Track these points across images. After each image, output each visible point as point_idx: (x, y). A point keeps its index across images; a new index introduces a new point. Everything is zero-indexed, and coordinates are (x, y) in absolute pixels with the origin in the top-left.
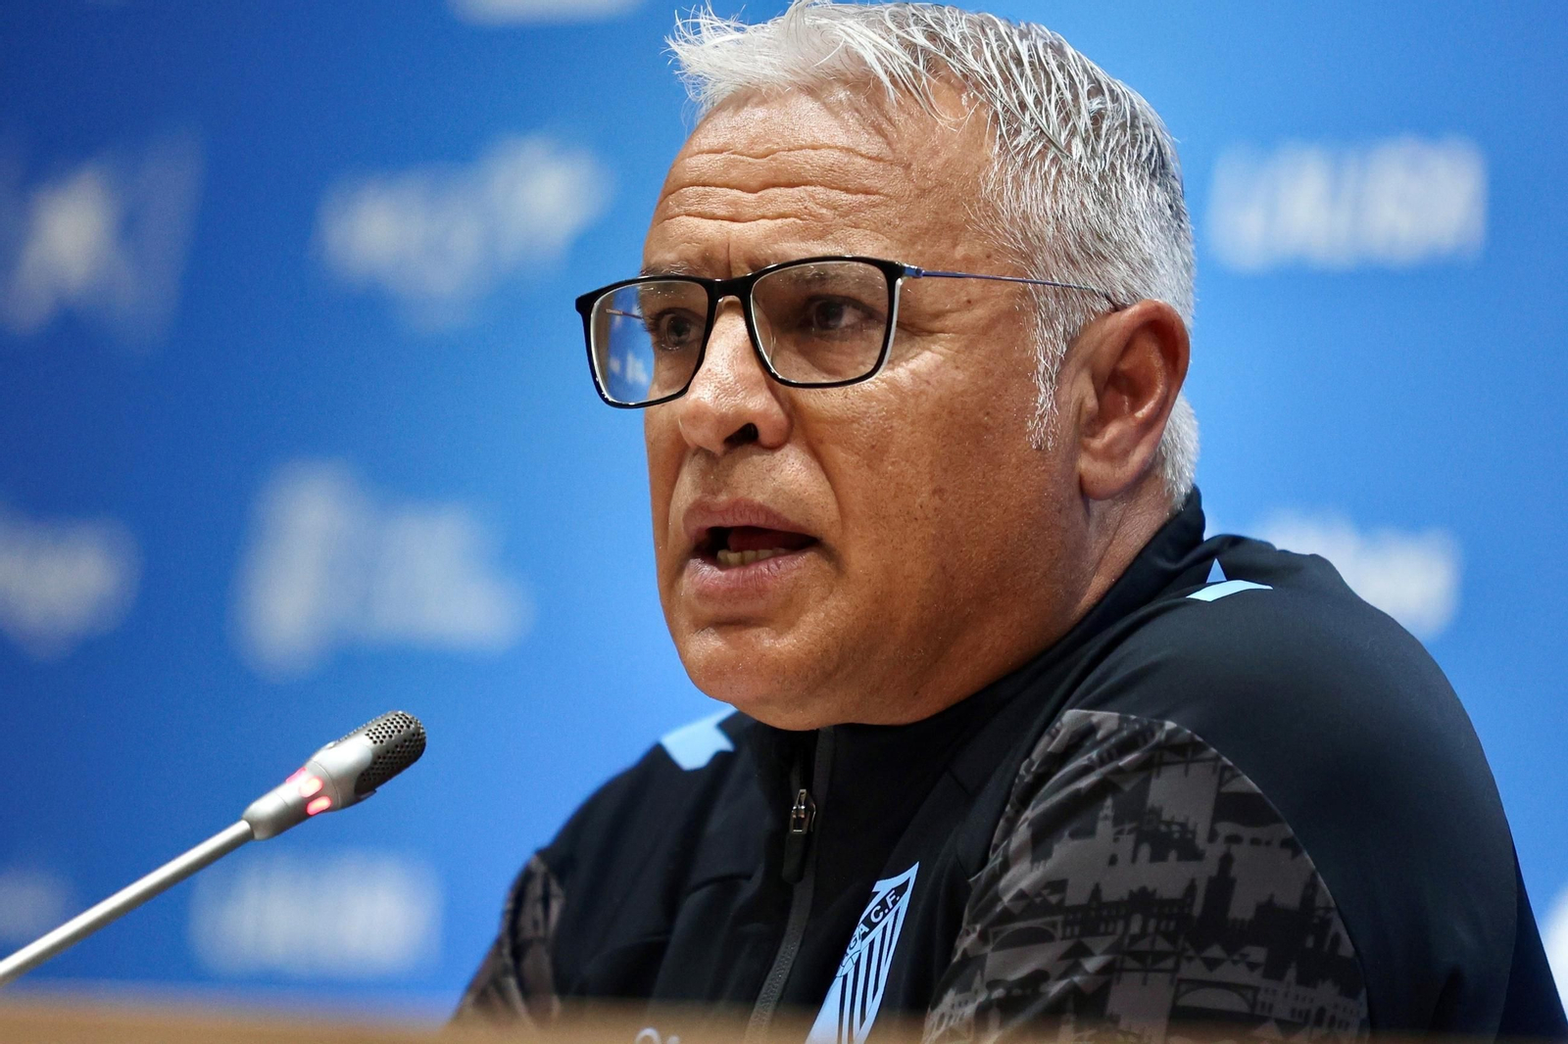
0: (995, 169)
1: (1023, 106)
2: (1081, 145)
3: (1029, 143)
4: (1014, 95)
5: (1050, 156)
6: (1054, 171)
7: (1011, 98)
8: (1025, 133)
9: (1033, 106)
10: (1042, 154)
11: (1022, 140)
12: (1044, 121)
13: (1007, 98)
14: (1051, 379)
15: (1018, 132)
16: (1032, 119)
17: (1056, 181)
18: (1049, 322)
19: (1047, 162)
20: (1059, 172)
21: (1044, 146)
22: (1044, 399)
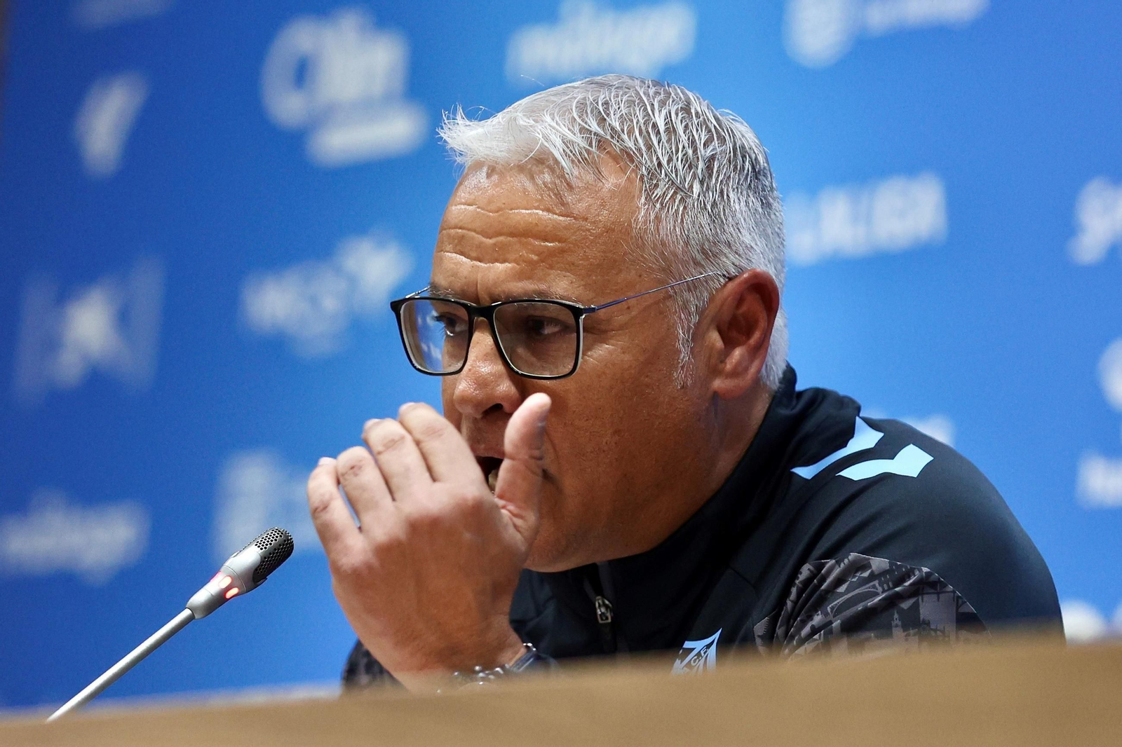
0: (643, 211)
1: (660, 165)
2: (699, 186)
3: (665, 192)
4: (655, 159)
5: (679, 197)
6: (681, 208)
7: (652, 161)
8: (661, 184)
9: (666, 166)
10: (673, 197)
11: (659, 192)
12: (674, 175)
13: (648, 162)
14: (687, 341)
15: (656, 186)
16: (666, 175)
17: (683, 213)
18: (685, 307)
19: (677, 201)
20: (685, 208)
21: (675, 193)
22: (684, 356)
